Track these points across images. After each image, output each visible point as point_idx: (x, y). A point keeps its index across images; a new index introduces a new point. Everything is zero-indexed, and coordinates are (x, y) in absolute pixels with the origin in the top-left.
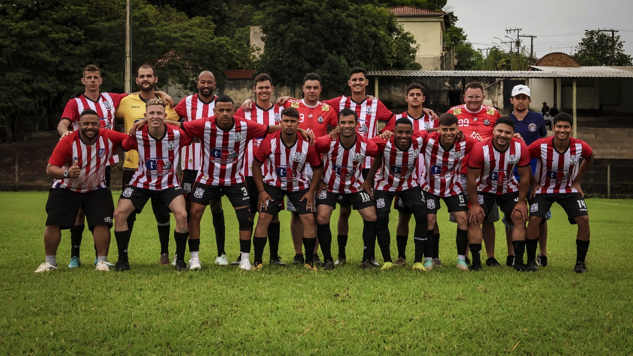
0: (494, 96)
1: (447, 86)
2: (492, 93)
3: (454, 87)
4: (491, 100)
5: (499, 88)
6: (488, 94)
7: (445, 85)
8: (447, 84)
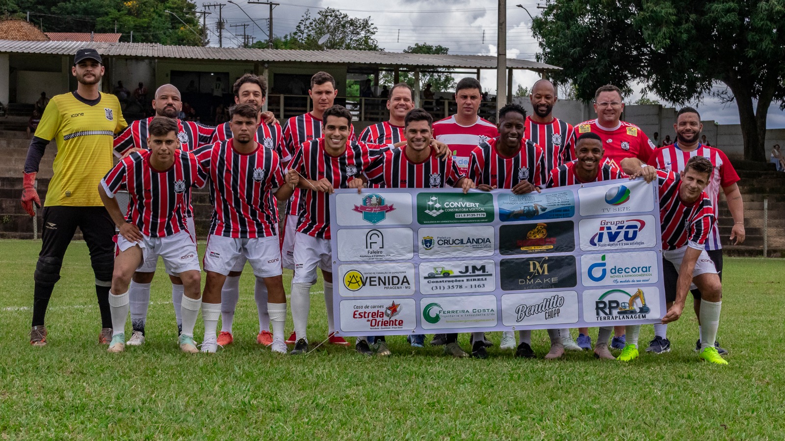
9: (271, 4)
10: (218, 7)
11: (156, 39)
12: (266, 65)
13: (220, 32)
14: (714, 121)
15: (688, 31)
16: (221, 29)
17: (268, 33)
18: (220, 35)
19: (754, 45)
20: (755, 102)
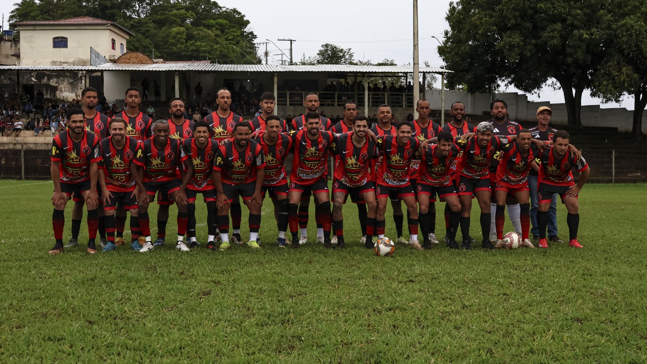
0: (77, 90)
1: (33, 81)
2: (75, 87)
3: (40, 82)
4: (74, 94)
5: (81, 82)
6: (72, 88)
7: (32, 80)
8: (33, 79)
9: (291, 41)
10: (265, 44)
11: (232, 63)
12: (276, 74)
13: (267, 58)
14: (549, 102)
15: (531, 51)
16: (267, 56)
17: (290, 57)
18: (267, 60)
19: (571, 55)
20: (574, 91)
